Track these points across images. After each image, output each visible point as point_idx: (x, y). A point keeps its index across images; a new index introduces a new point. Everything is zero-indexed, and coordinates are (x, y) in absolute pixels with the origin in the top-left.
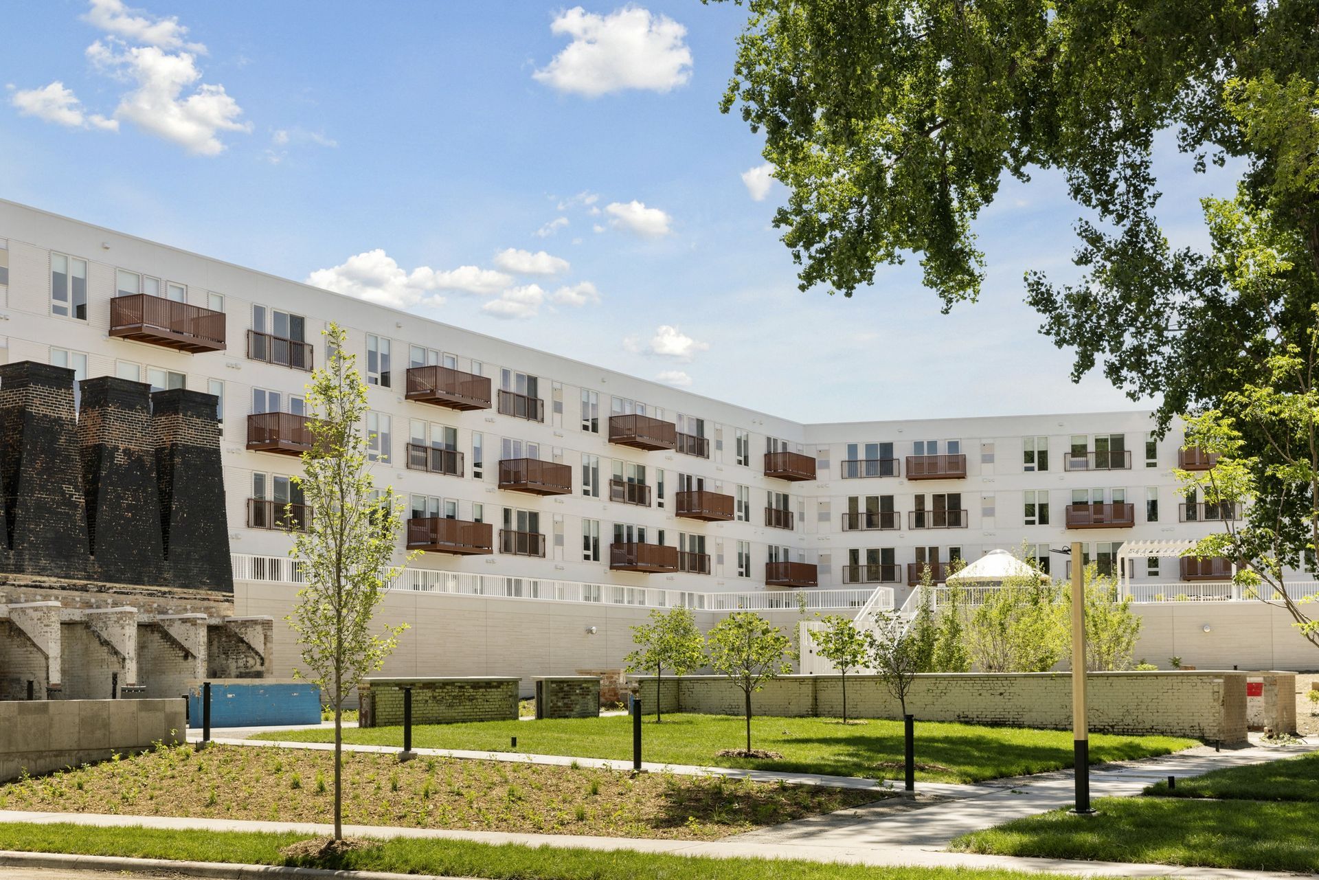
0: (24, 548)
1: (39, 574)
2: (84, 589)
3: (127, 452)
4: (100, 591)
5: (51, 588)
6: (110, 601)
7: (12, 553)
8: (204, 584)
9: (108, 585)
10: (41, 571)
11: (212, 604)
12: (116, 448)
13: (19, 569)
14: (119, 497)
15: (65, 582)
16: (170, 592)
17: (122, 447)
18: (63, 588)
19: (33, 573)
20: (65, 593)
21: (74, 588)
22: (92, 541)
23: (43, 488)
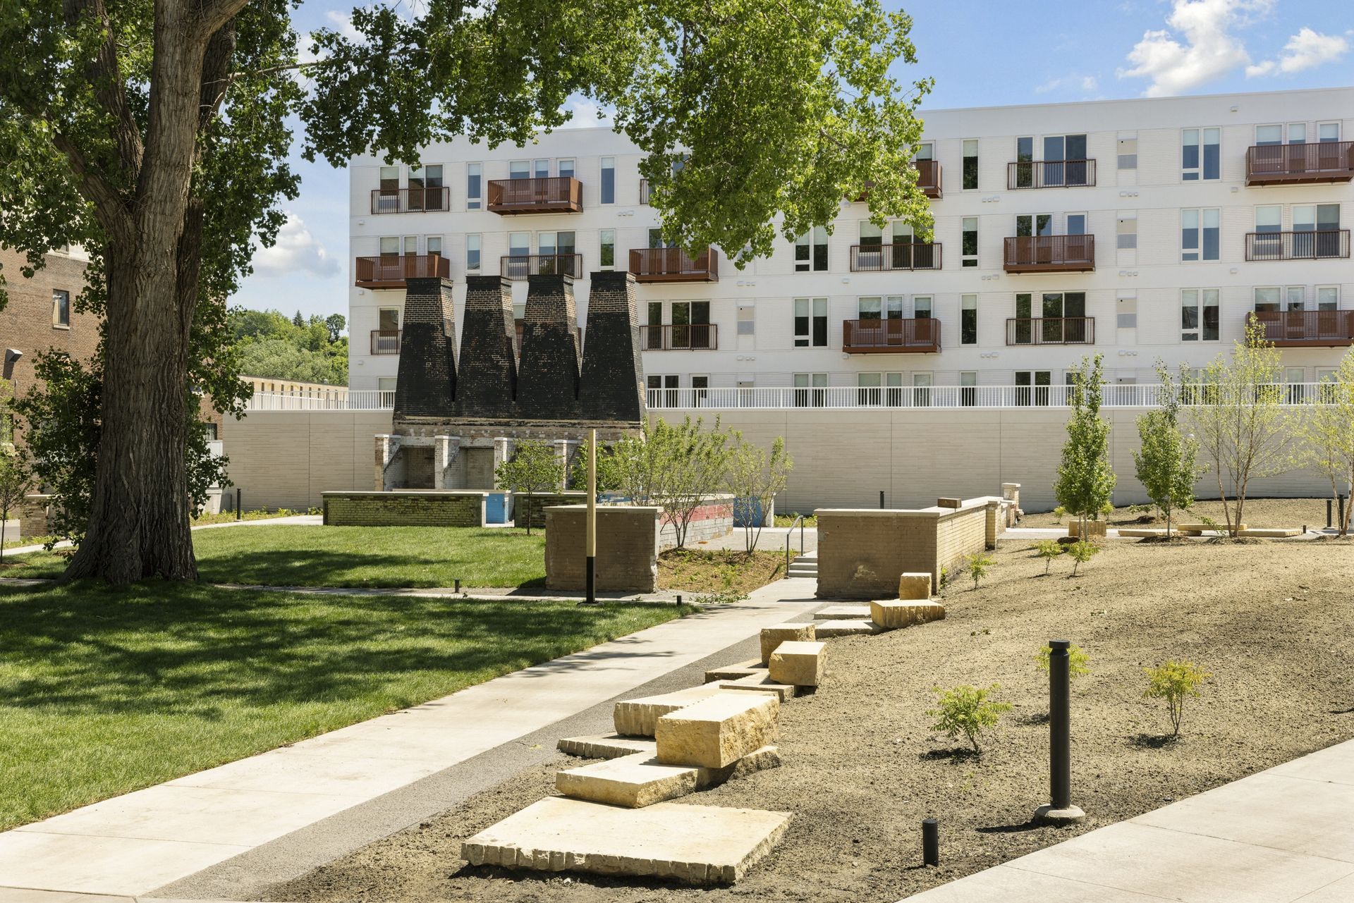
0: (462, 400)
1: (473, 416)
2: (507, 424)
3: (543, 326)
4: (520, 425)
5: (481, 425)
6: (528, 432)
7: (453, 403)
8: (612, 415)
9: (526, 421)
10: (475, 414)
11: (618, 430)
12: (535, 324)
13: (459, 414)
14: (536, 359)
15: (492, 420)
16: (579, 424)
17: (539, 323)
18: (491, 425)
19: (468, 416)
20: (492, 428)
21: (500, 424)
22: (514, 392)
23: (477, 359)
